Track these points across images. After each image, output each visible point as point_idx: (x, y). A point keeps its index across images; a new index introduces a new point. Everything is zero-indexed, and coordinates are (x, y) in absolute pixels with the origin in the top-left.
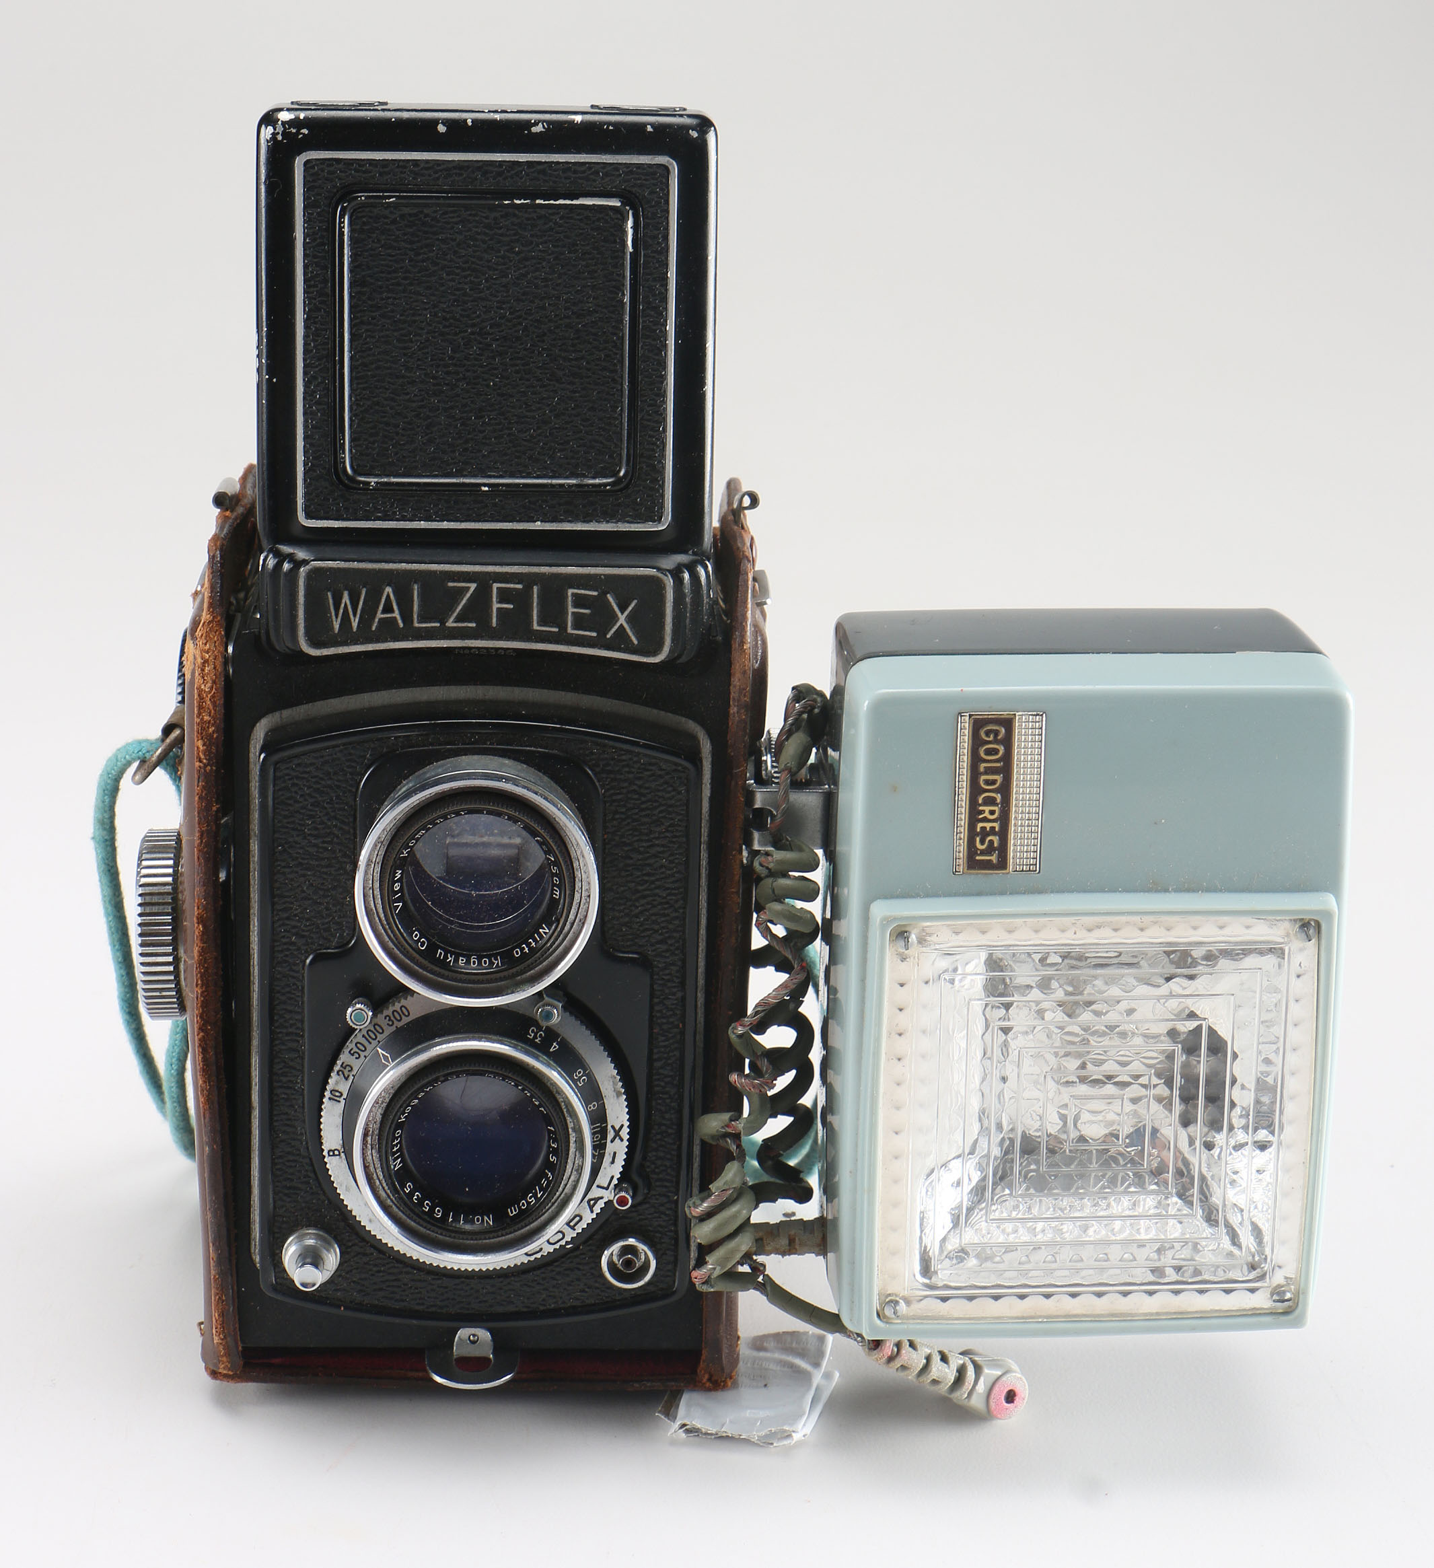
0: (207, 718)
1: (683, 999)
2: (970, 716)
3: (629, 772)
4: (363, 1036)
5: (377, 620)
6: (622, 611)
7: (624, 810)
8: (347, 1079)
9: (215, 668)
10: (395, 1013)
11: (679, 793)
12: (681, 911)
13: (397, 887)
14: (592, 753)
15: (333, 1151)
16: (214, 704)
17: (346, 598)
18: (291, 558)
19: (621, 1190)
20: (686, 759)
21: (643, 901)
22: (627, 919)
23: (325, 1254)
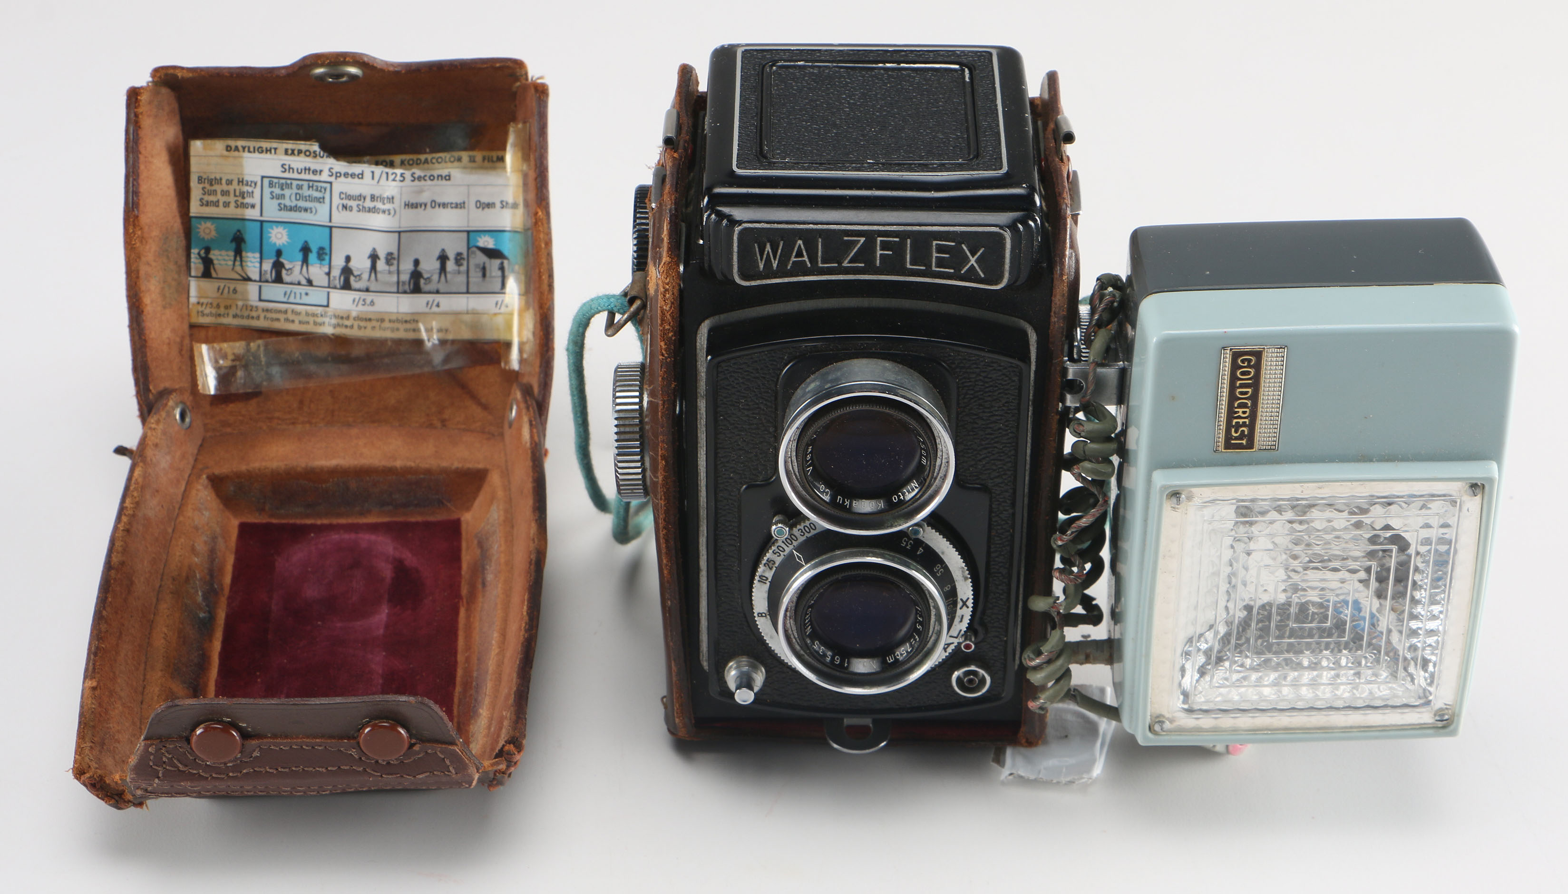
0: (667, 327)
1: (1014, 514)
2: (1231, 350)
3: (977, 368)
4: (783, 542)
5: (791, 262)
6: (973, 257)
7: (972, 392)
8: (771, 569)
9: (673, 294)
10: (806, 528)
11: (1014, 381)
12: (1013, 457)
13: (809, 457)
14: (950, 356)
15: (761, 614)
16: (673, 317)
17: (768, 248)
18: (730, 218)
19: (966, 640)
20: (1020, 359)
21: (985, 451)
22: (973, 463)
23: (754, 675)
